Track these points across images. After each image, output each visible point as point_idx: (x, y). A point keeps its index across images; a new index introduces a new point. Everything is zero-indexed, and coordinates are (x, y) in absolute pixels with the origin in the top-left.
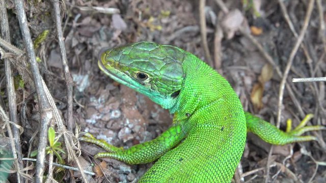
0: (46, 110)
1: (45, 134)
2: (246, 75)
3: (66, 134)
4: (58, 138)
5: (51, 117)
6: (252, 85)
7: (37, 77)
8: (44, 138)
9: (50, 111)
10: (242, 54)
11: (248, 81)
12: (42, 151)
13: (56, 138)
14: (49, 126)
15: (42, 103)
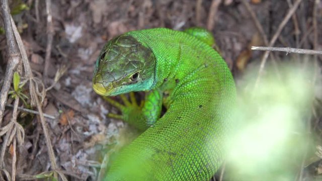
0: (13, 55)
1: (9, 78)
2: (238, 41)
3: (32, 80)
4: (23, 83)
5: (18, 63)
6: (241, 51)
7: (7, 23)
8: (7, 82)
9: (17, 56)
10: (237, 20)
11: (238, 47)
12: (4, 94)
13: (22, 83)
14: (14, 71)
15: (10, 48)
